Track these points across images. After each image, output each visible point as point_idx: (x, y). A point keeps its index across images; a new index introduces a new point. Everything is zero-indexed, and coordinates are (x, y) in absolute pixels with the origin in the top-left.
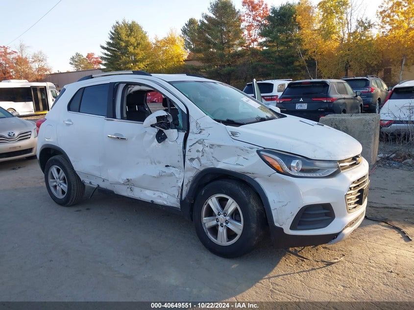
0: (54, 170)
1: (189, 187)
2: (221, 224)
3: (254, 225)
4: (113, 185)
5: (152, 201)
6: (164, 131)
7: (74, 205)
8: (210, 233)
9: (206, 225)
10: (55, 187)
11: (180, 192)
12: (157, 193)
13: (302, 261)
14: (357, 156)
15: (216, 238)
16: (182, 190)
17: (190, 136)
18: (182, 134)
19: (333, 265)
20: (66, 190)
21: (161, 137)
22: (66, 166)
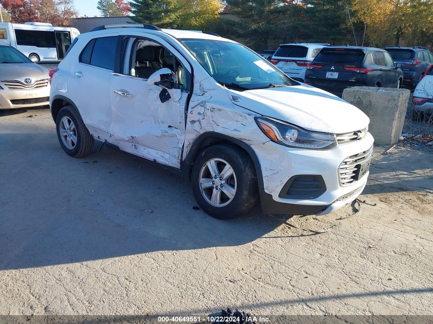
0: (65, 120)
1: (189, 149)
2: (217, 187)
3: (245, 193)
4: (118, 141)
5: (154, 160)
6: (169, 90)
7: (83, 157)
8: (206, 194)
9: (202, 185)
10: (66, 137)
11: (180, 153)
12: (159, 152)
13: (289, 228)
14: (359, 131)
15: (210, 199)
16: (182, 151)
17: (193, 98)
18: (186, 95)
19: (317, 235)
20: (75, 142)
21: (164, 97)
22: (76, 118)
